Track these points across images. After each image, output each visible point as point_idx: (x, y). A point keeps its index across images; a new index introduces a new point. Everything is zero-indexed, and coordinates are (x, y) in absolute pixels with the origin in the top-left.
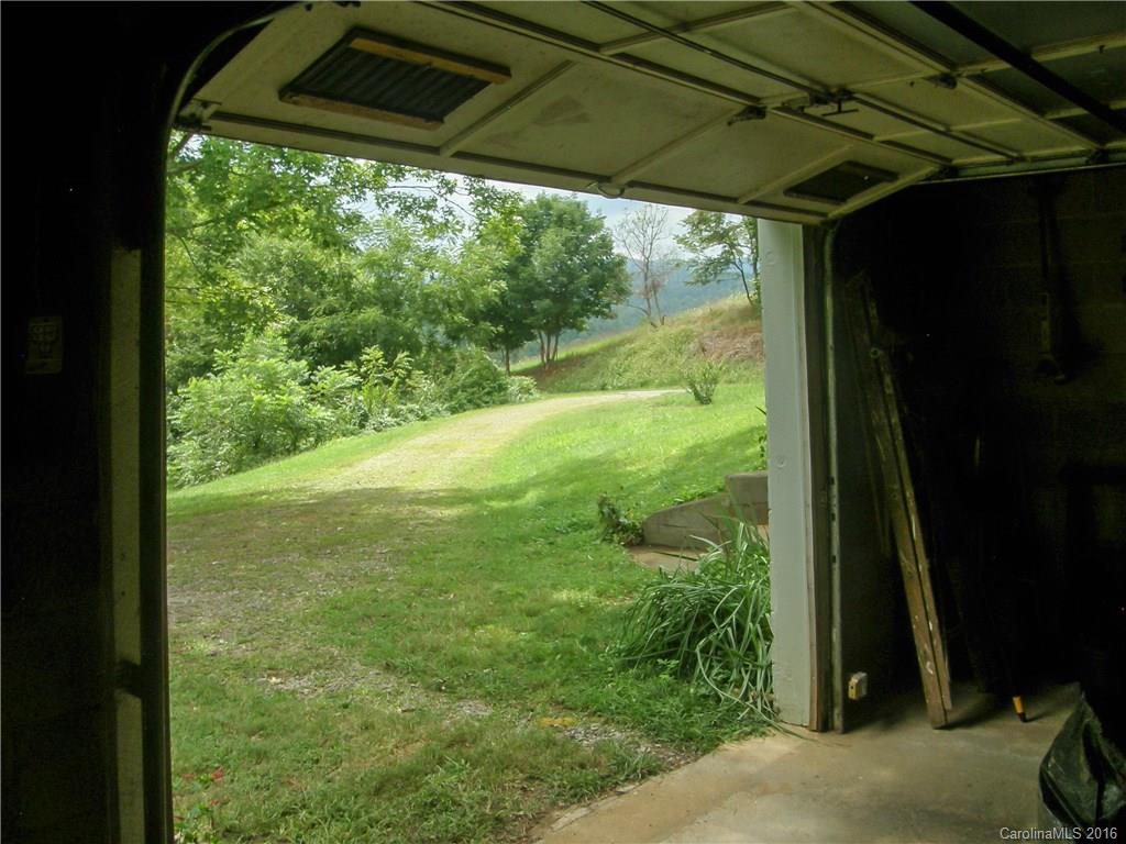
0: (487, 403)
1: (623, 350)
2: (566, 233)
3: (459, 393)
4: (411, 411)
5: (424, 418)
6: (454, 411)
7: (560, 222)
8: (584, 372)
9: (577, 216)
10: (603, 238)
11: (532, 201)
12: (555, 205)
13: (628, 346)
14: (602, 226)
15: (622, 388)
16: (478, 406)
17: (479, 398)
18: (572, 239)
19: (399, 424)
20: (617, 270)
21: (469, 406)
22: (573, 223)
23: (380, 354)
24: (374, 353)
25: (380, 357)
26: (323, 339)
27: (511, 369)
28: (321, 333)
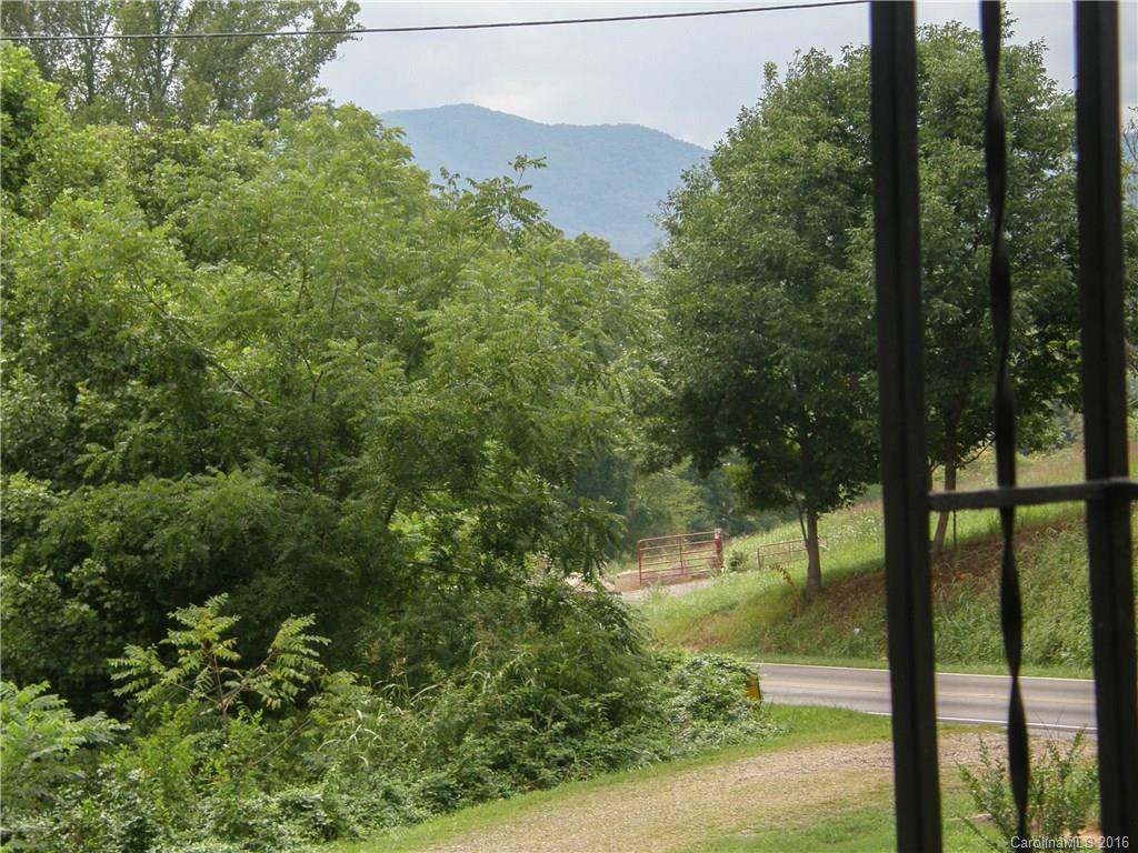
0: (564, 762)
2: (965, 157)
3: (469, 739)
4: (296, 808)
5: (331, 833)
6: (443, 801)
7: (949, 119)
16: (532, 780)
17: (538, 752)
21: (495, 781)
23: (225, 623)
24: (204, 623)
25: (224, 635)
26: (114, 550)
27: (826, 564)
28: (106, 531)
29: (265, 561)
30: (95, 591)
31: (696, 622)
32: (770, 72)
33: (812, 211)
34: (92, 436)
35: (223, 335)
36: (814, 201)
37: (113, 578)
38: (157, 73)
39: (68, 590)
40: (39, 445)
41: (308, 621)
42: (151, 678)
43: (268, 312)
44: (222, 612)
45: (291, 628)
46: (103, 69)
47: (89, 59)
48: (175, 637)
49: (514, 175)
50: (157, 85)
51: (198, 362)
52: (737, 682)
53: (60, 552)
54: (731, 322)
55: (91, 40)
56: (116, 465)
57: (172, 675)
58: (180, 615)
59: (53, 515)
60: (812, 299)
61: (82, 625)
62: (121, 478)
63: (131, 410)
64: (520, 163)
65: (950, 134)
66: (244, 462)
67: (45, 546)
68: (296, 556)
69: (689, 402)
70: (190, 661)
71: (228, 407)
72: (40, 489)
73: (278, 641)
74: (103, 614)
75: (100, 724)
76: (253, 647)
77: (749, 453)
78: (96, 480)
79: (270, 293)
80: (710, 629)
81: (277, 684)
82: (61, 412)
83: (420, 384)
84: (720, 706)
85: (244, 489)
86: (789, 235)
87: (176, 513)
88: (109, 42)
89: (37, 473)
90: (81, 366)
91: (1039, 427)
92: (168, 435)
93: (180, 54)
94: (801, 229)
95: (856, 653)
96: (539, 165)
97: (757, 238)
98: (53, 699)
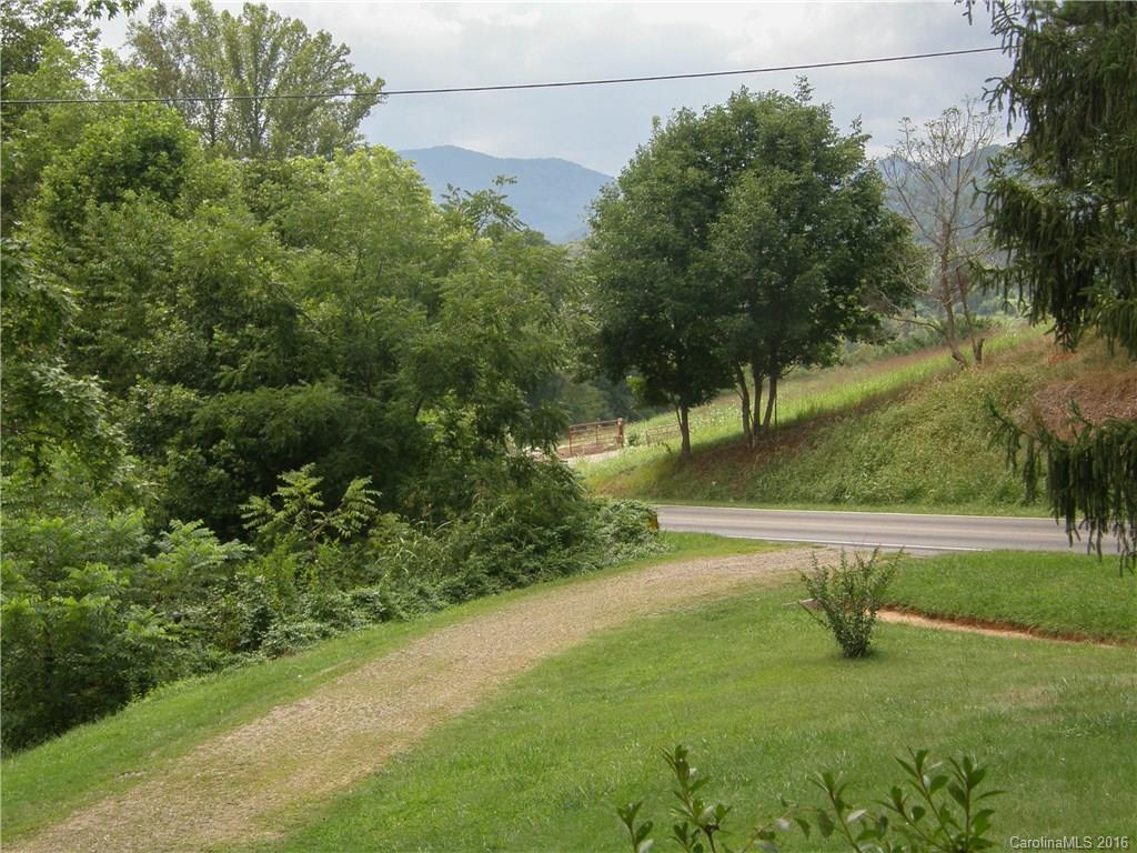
0: (534, 571)
1: (886, 416)
2: (783, 177)
3: (472, 556)
4: (362, 601)
5: (385, 616)
6: (457, 596)
7: (772, 153)
8: (811, 459)
9: (805, 139)
10: (862, 183)
11: (719, 109)
12: (761, 117)
13: (895, 410)
14: (860, 157)
15: (873, 501)
16: (514, 582)
17: (517, 564)
18: (793, 188)
19: (325, 635)
20: (889, 247)
21: (489, 583)
22: (797, 154)
23: (314, 482)
24: (300, 481)
25: (314, 489)
26: (239, 435)
27: (693, 440)
28: (234, 422)
30: (228, 461)
31: (609, 478)
32: (656, 122)
33: (685, 212)
34: (224, 361)
35: (307, 294)
36: (686, 205)
37: (239, 452)
38: (256, 126)
39: (211, 460)
40: (191, 367)
41: (367, 481)
42: (267, 518)
43: (337, 279)
44: (311, 475)
45: (357, 484)
46: (221, 124)
47: (212, 117)
48: (282, 491)
49: (496, 188)
50: (255, 134)
51: (291, 312)
52: (643, 518)
53: (205, 436)
54: (633, 284)
56: (239, 380)
57: (280, 515)
58: (284, 477)
60: (685, 269)
61: (220, 483)
62: (243, 388)
63: (249, 344)
64: (500, 181)
65: (772, 163)
66: (322, 377)
67: (195, 432)
68: (357, 439)
69: (606, 337)
70: (291, 506)
71: (312, 342)
72: (191, 395)
73: (348, 494)
74: (233, 475)
75: (236, 547)
76: (332, 497)
77: (644, 370)
78: (227, 389)
79: (338, 267)
81: (348, 522)
82: (203, 345)
83: (437, 325)
84: (633, 534)
85: (323, 395)
86: (670, 228)
87: (279, 411)
88: (225, 106)
89: (189, 385)
90: (215, 315)
91: (829, 351)
92: (273, 360)
93: (270, 113)
94: (678, 224)
95: (714, 498)
96: (512, 182)
97: (651, 231)
98: (206, 531)
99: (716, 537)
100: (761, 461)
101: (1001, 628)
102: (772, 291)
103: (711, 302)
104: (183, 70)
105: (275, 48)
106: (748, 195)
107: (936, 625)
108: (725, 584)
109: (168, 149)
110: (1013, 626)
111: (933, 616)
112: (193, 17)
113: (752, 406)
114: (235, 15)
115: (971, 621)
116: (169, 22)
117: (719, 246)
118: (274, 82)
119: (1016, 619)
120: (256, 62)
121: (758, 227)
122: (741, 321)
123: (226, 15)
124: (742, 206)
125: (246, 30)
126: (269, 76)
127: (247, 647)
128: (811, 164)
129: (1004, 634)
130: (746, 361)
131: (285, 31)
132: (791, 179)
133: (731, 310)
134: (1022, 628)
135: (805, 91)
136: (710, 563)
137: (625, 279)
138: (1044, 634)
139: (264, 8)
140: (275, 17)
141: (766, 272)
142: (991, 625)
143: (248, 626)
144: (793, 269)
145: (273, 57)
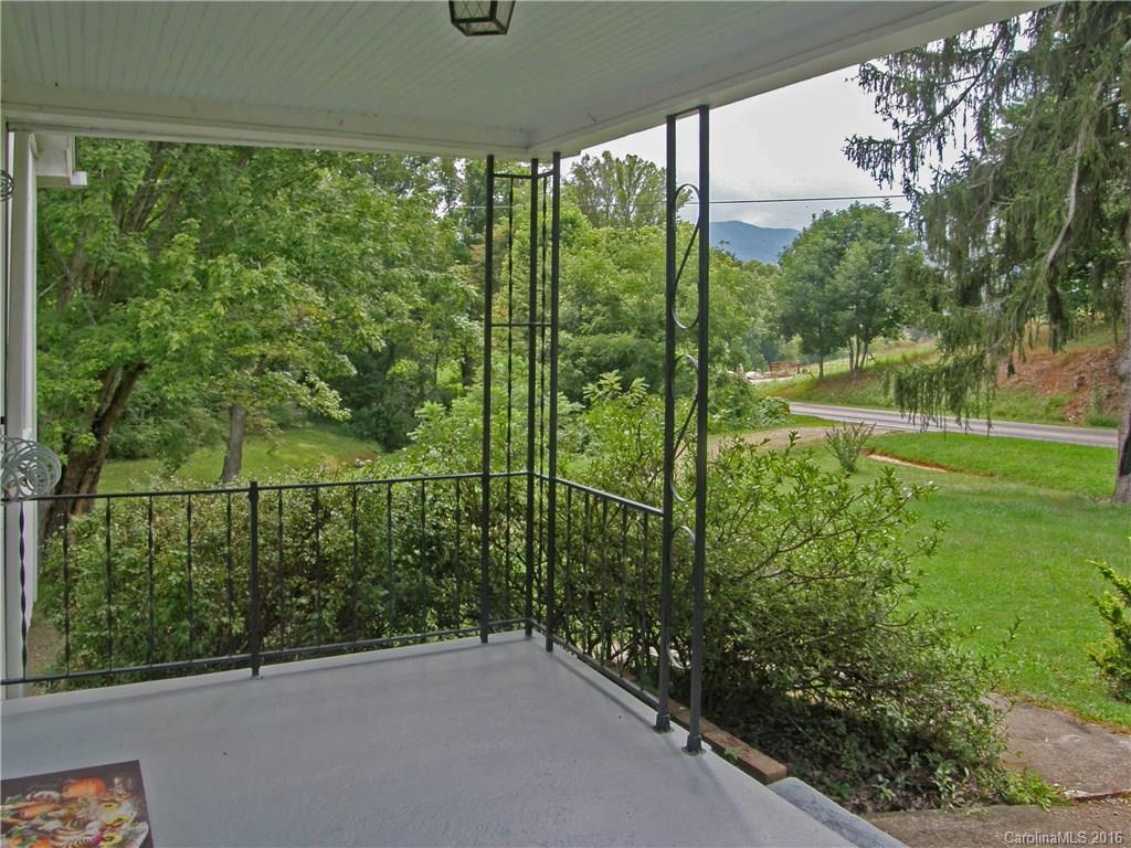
2: (873, 246)
7: (869, 233)
9: (887, 228)
11: (844, 212)
12: (865, 217)
18: (878, 251)
22: (882, 235)
23: (617, 378)
24: (611, 378)
25: (617, 382)
26: (589, 355)
27: (825, 373)
28: (587, 350)
29: (635, 360)
30: (584, 367)
31: (783, 389)
32: (814, 216)
33: (823, 260)
34: (586, 321)
35: (625, 291)
36: (825, 257)
37: (589, 363)
38: (628, 210)
39: (576, 366)
40: (571, 323)
41: (643, 379)
42: (594, 393)
43: (639, 285)
44: (617, 375)
45: (638, 380)
46: (612, 210)
47: (607, 206)
48: (602, 382)
49: (720, 246)
50: (627, 214)
51: (617, 299)
52: (781, 407)
53: (574, 355)
54: (797, 295)
55: (610, 200)
56: (591, 329)
57: (600, 393)
58: (603, 375)
59: (571, 344)
60: (823, 288)
61: (579, 377)
62: (592, 334)
63: (597, 313)
64: (722, 242)
65: (869, 238)
66: (629, 331)
67: (569, 353)
68: (643, 360)
69: (783, 319)
70: (606, 389)
71: (625, 314)
72: (569, 336)
73: (633, 385)
74: (585, 374)
75: (577, 406)
76: (626, 386)
77: (802, 336)
78: (585, 334)
79: (639, 279)
80: (787, 392)
81: (632, 398)
82: (577, 314)
83: (684, 309)
84: (774, 413)
85: (628, 339)
86: (817, 267)
87: (607, 345)
88: (614, 202)
89: (569, 331)
90: (584, 299)
91: (896, 332)
92: (607, 321)
93: (635, 205)
94: (820, 266)
95: (831, 401)
96: (728, 243)
97: (806, 268)
98: (564, 397)
99: (818, 418)
100: (856, 384)
101: (932, 466)
102: (869, 301)
103: (836, 304)
104: (596, 184)
105: (639, 175)
106: (855, 253)
107: (905, 464)
108: (809, 439)
109: (572, 223)
110: (937, 466)
111: (904, 460)
112: (602, 160)
113: (855, 359)
114: (621, 160)
115: (920, 463)
116: (591, 163)
117: (839, 278)
118: (638, 191)
119: (939, 462)
120: (630, 181)
121: (859, 269)
122: (848, 314)
123: (618, 159)
124: (852, 258)
125: (627, 166)
126: (636, 187)
127: (578, 452)
128: (888, 240)
129: (934, 469)
130: (853, 335)
131: (645, 167)
132: (878, 247)
133: (844, 309)
134: (942, 467)
135: (887, 205)
136: (808, 429)
137: (792, 291)
138: (951, 470)
139: (636, 157)
140: (641, 161)
141: (862, 291)
142: (928, 465)
143: (580, 442)
144: (877, 290)
145: (639, 178)
